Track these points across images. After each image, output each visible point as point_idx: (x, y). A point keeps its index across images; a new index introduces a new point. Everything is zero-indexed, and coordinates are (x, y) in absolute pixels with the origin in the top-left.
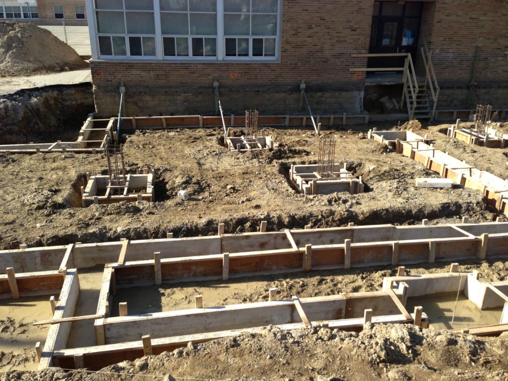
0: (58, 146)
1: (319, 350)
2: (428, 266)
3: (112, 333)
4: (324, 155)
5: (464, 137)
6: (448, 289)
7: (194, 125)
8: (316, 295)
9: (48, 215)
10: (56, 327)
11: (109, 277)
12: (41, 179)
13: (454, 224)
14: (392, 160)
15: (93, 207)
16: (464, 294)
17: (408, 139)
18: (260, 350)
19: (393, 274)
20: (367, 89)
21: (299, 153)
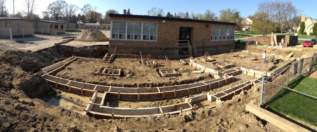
0: (99, 60)
1: (165, 121)
2: (197, 93)
3: (104, 110)
4: (168, 66)
5: (203, 60)
6: (203, 99)
7: (133, 57)
8: (166, 105)
9: (93, 76)
10: (89, 105)
11: (105, 95)
12: (93, 67)
13: (203, 82)
14: (187, 67)
15: (104, 76)
16: (206, 99)
17: (190, 61)
18: (147, 122)
19: (188, 97)
20: (179, 49)
21: (162, 66)
